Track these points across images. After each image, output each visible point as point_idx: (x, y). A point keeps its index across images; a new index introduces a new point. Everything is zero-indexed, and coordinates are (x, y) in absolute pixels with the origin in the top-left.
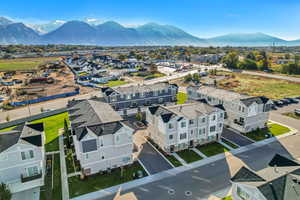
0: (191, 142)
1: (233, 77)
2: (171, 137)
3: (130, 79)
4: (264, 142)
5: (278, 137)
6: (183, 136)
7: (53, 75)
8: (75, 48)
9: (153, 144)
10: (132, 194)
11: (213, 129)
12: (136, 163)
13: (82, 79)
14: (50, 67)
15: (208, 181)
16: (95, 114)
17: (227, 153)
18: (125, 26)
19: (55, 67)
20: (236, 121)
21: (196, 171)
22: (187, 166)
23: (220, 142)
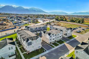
0: (55, 41)
1: (59, 23)
2: (51, 40)
3: (31, 24)
4: (72, 39)
5: (75, 38)
6: (54, 39)
7: (5, 22)
8: (9, 14)
9: (45, 42)
10: (44, 57)
11: (60, 37)
12: (42, 48)
13: (15, 24)
14: (3, 20)
15: (63, 51)
16: (28, 34)
17: (65, 43)
18: (25, 8)
19: (4, 20)
20: (65, 34)
21: (59, 48)
22: (56, 47)
23: (62, 40)
